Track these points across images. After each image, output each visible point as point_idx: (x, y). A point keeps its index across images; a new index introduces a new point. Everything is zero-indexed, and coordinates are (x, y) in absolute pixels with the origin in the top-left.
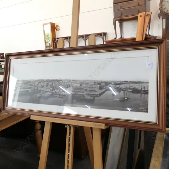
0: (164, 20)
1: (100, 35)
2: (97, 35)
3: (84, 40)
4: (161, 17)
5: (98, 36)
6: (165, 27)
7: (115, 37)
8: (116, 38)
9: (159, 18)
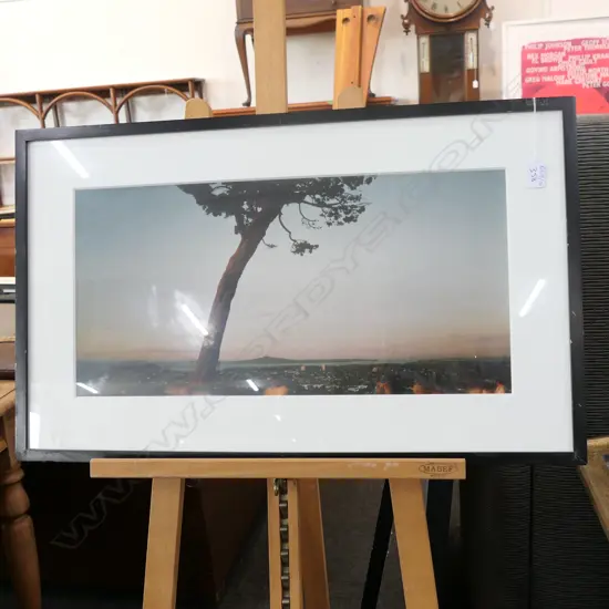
0: (425, 40)
1: (180, 87)
2: (166, 88)
3: (109, 106)
4: (412, 28)
5: (172, 92)
6: (426, 68)
7: (245, 99)
8: (248, 104)
9: (407, 31)
